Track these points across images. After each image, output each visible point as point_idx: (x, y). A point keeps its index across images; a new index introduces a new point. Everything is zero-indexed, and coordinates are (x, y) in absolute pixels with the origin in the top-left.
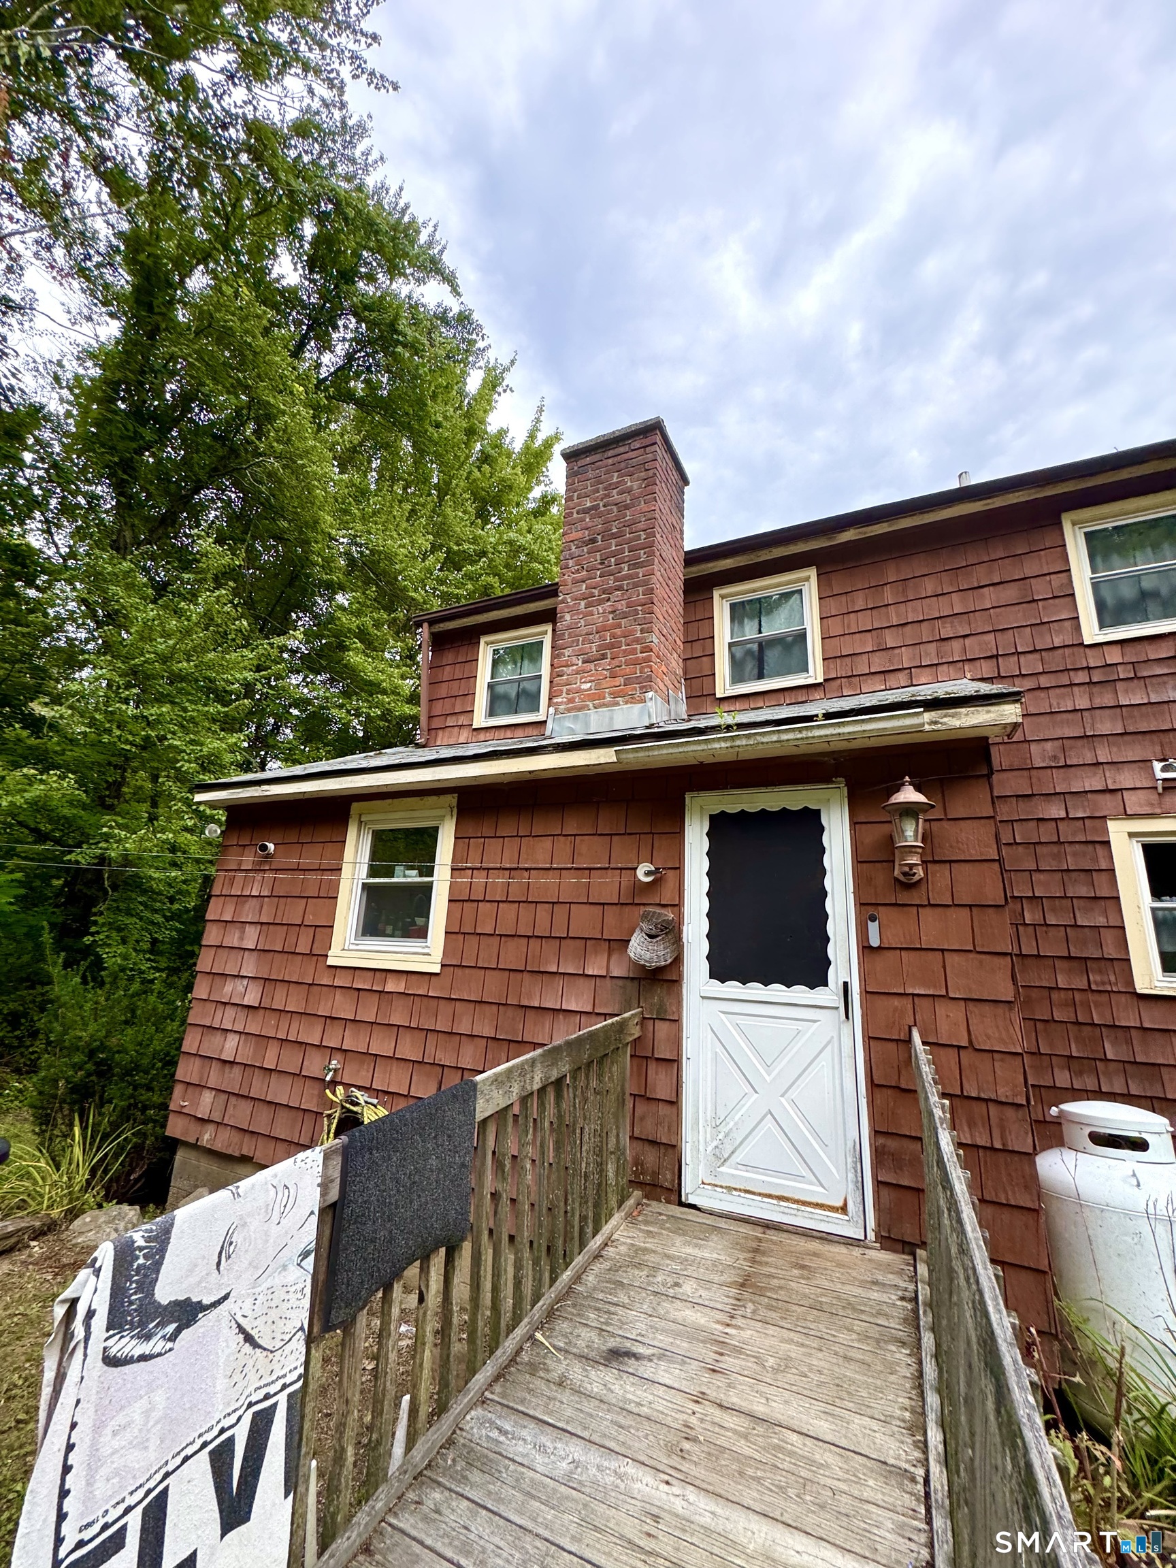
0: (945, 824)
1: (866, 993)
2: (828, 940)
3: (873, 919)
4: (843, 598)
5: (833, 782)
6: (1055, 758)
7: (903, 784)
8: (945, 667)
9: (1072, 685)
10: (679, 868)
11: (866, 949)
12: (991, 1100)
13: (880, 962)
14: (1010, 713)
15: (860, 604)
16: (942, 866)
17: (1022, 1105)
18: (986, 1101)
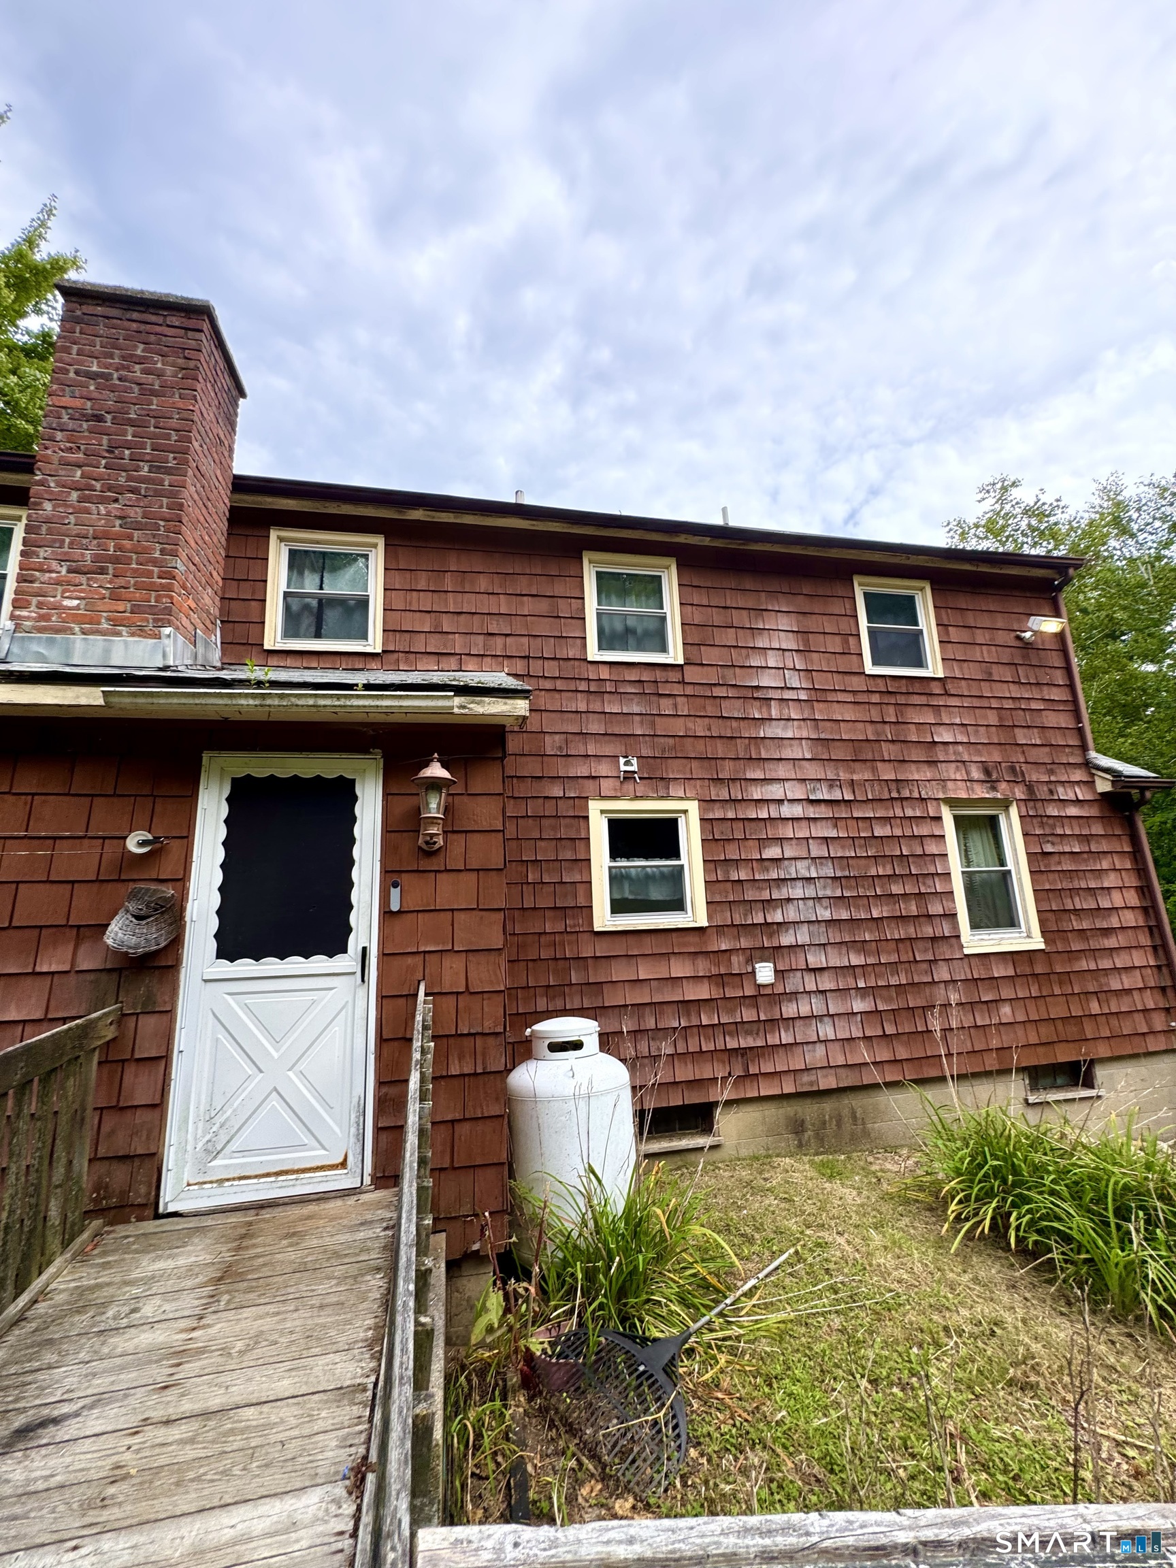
0: (465, 798)
1: (383, 955)
2: (351, 907)
3: (395, 885)
4: (408, 574)
5: (370, 753)
6: (560, 748)
7: (432, 760)
8: (489, 659)
9: (577, 691)
10: (187, 838)
11: (387, 914)
12: (478, 1034)
13: (399, 925)
14: (520, 707)
15: (422, 585)
16: (460, 835)
17: (500, 1033)
18: (474, 1035)
